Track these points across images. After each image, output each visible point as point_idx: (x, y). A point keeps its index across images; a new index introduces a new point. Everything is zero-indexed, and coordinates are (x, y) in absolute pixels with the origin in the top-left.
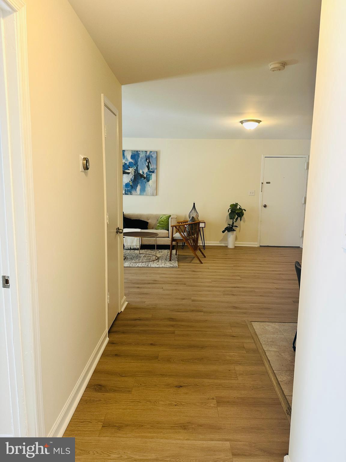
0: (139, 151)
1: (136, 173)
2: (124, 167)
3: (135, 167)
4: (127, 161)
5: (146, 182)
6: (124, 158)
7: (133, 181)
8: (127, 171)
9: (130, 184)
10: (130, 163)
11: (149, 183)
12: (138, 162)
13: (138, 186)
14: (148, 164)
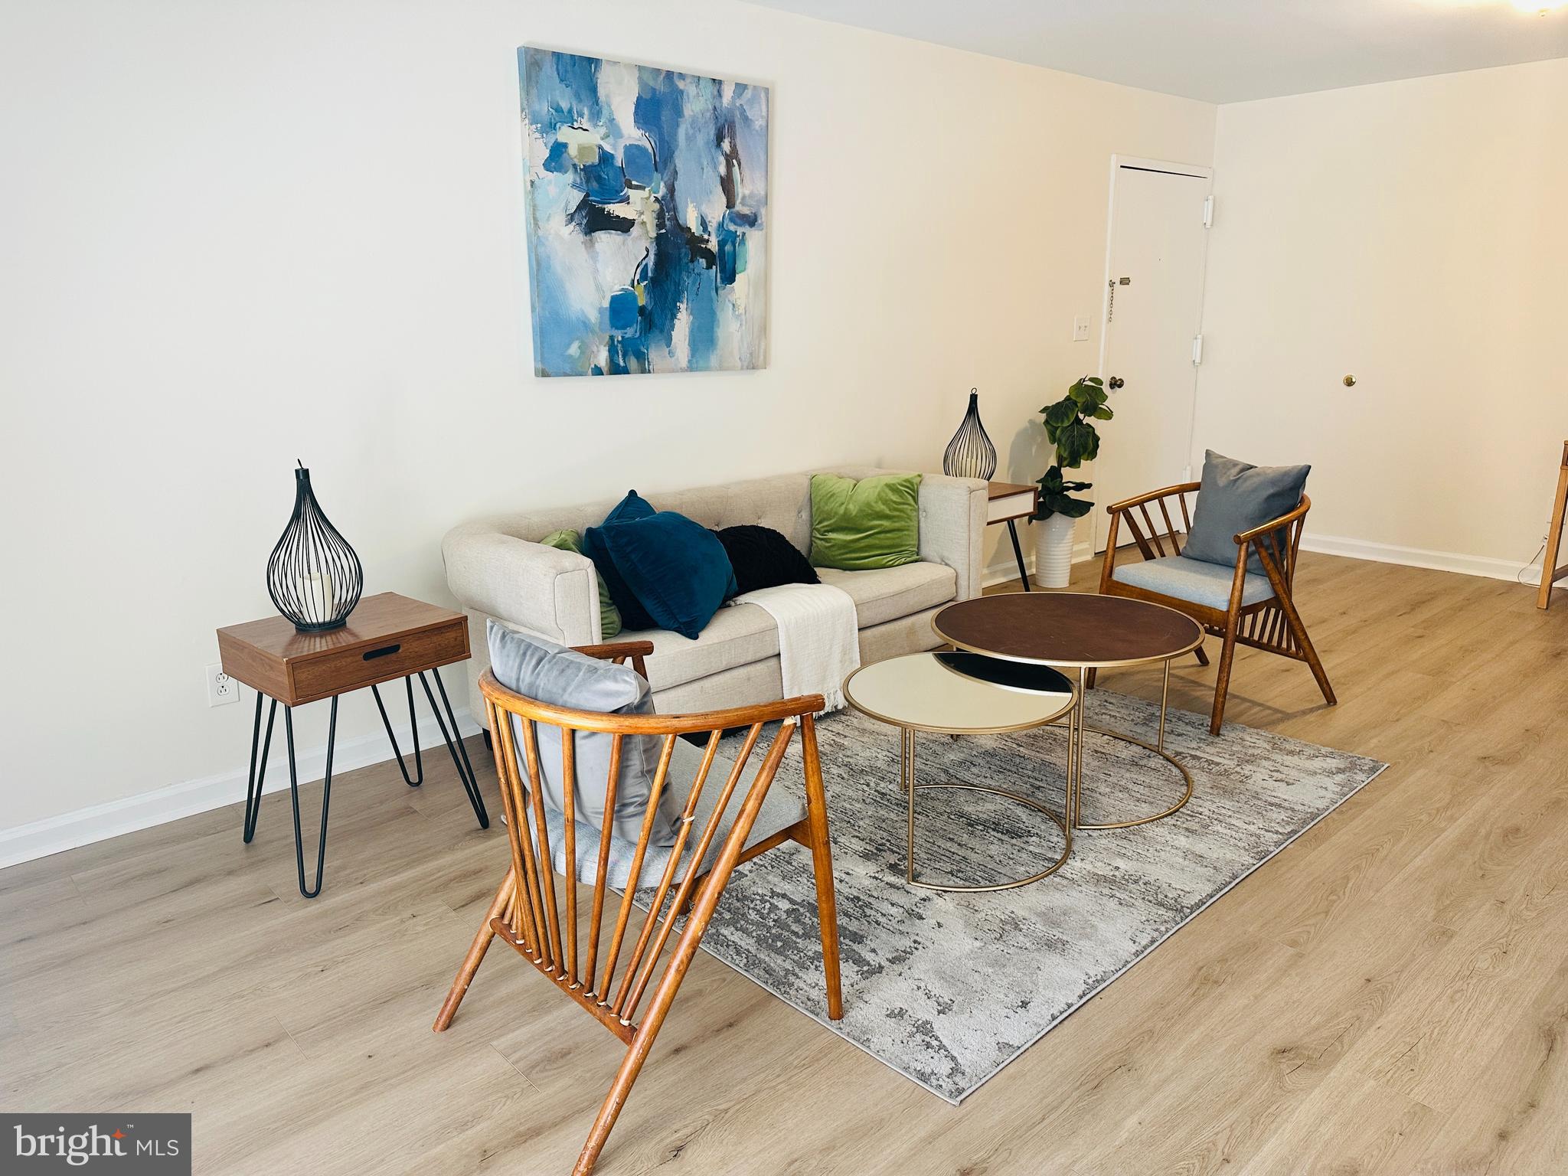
0: (681, 76)
1: (667, 223)
2: (599, 179)
3: (662, 184)
4: (611, 139)
5: (719, 285)
6: (596, 115)
7: (651, 278)
8: (617, 209)
9: (635, 298)
10: (632, 151)
11: (733, 289)
12: (674, 152)
13: (679, 316)
14: (729, 166)
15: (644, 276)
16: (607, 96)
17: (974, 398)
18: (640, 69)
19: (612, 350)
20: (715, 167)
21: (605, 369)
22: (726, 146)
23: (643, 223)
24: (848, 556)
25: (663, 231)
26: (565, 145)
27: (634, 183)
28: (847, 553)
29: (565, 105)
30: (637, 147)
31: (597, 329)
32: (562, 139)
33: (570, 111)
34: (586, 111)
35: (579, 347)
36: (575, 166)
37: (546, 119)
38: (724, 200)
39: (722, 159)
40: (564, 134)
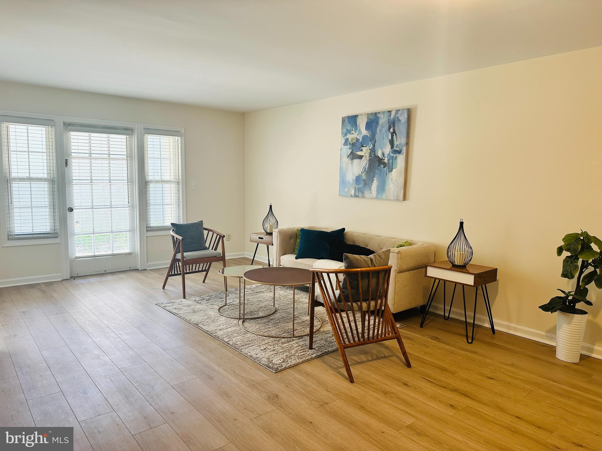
0: (379, 113)
1: (372, 155)
2: (356, 146)
3: (371, 145)
4: (359, 135)
5: (387, 173)
6: (356, 130)
7: (367, 171)
8: (359, 153)
9: (362, 176)
10: (364, 137)
11: (392, 174)
12: (375, 135)
13: (374, 182)
14: (392, 136)
15: (365, 171)
16: (359, 124)
17: (462, 224)
18: (368, 114)
19: (355, 190)
20: (388, 137)
21: (353, 195)
22: (392, 130)
23: (366, 156)
25: (371, 158)
26: (348, 139)
27: (364, 145)
29: (349, 129)
31: (351, 185)
32: (347, 137)
34: (354, 129)
35: (348, 189)
36: (350, 143)
37: (345, 133)
38: (390, 146)
39: (390, 135)
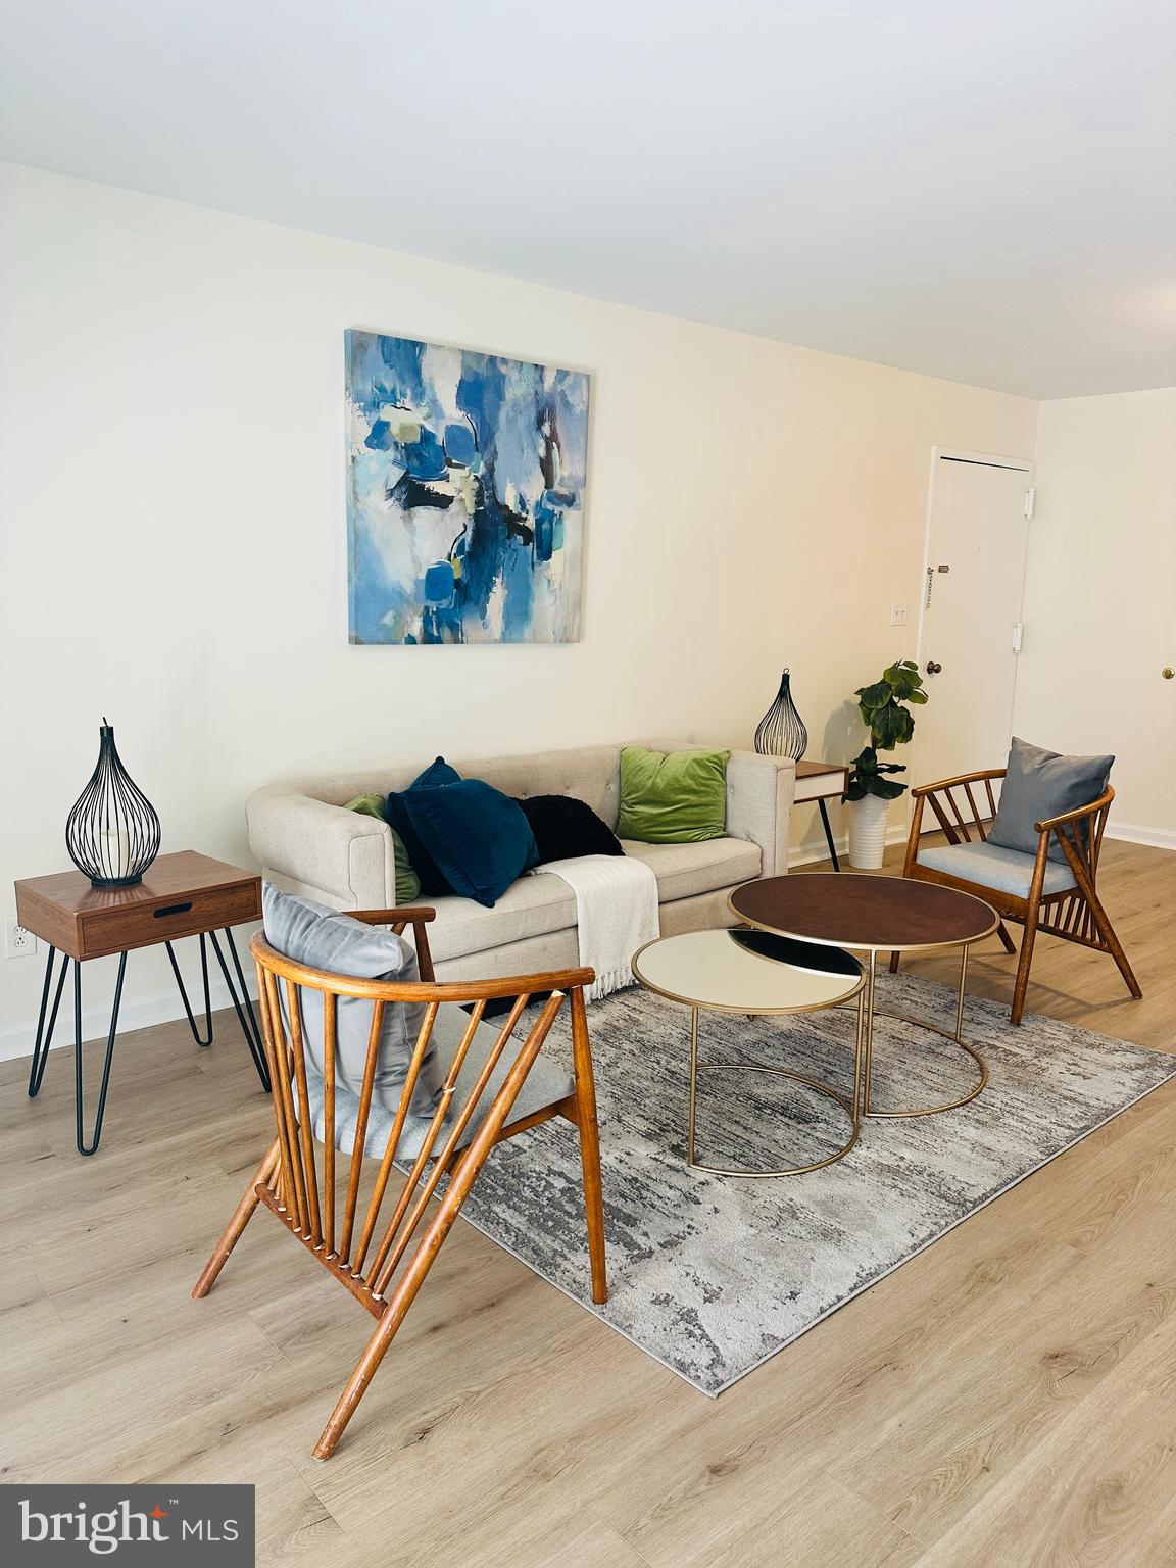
0: (504, 361)
1: (486, 501)
2: (419, 457)
3: (482, 464)
4: (433, 419)
5: (535, 561)
6: (419, 396)
7: (468, 553)
8: (437, 487)
9: (449, 569)
10: (454, 432)
11: (549, 565)
12: (495, 433)
13: (494, 589)
14: (549, 449)
15: (461, 550)
16: (430, 378)
17: (786, 678)
18: (464, 352)
19: (427, 621)
20: (535, 449)
21: (418, 639)
22: (546, 428)
23: (462, 500)
24: (654, 829)
25: (482, 508)
26: (387, 424)
27: (454, 461)
28: (650, 827)
29: (388, 386)
30: (459, 427)
31: (412, 599)
32: (384, 418)
33: (393, 391)
34: (409, 392)
35: (394, 617)
36: (396, 444)
37: (369, 399)
38: (543, 480)
39: (542, 442)
40: (387, 413)
